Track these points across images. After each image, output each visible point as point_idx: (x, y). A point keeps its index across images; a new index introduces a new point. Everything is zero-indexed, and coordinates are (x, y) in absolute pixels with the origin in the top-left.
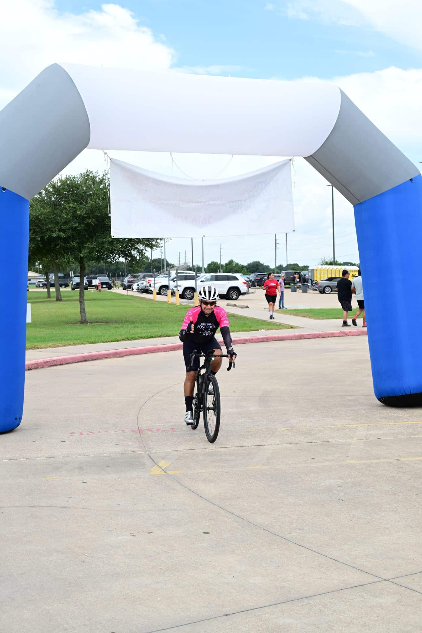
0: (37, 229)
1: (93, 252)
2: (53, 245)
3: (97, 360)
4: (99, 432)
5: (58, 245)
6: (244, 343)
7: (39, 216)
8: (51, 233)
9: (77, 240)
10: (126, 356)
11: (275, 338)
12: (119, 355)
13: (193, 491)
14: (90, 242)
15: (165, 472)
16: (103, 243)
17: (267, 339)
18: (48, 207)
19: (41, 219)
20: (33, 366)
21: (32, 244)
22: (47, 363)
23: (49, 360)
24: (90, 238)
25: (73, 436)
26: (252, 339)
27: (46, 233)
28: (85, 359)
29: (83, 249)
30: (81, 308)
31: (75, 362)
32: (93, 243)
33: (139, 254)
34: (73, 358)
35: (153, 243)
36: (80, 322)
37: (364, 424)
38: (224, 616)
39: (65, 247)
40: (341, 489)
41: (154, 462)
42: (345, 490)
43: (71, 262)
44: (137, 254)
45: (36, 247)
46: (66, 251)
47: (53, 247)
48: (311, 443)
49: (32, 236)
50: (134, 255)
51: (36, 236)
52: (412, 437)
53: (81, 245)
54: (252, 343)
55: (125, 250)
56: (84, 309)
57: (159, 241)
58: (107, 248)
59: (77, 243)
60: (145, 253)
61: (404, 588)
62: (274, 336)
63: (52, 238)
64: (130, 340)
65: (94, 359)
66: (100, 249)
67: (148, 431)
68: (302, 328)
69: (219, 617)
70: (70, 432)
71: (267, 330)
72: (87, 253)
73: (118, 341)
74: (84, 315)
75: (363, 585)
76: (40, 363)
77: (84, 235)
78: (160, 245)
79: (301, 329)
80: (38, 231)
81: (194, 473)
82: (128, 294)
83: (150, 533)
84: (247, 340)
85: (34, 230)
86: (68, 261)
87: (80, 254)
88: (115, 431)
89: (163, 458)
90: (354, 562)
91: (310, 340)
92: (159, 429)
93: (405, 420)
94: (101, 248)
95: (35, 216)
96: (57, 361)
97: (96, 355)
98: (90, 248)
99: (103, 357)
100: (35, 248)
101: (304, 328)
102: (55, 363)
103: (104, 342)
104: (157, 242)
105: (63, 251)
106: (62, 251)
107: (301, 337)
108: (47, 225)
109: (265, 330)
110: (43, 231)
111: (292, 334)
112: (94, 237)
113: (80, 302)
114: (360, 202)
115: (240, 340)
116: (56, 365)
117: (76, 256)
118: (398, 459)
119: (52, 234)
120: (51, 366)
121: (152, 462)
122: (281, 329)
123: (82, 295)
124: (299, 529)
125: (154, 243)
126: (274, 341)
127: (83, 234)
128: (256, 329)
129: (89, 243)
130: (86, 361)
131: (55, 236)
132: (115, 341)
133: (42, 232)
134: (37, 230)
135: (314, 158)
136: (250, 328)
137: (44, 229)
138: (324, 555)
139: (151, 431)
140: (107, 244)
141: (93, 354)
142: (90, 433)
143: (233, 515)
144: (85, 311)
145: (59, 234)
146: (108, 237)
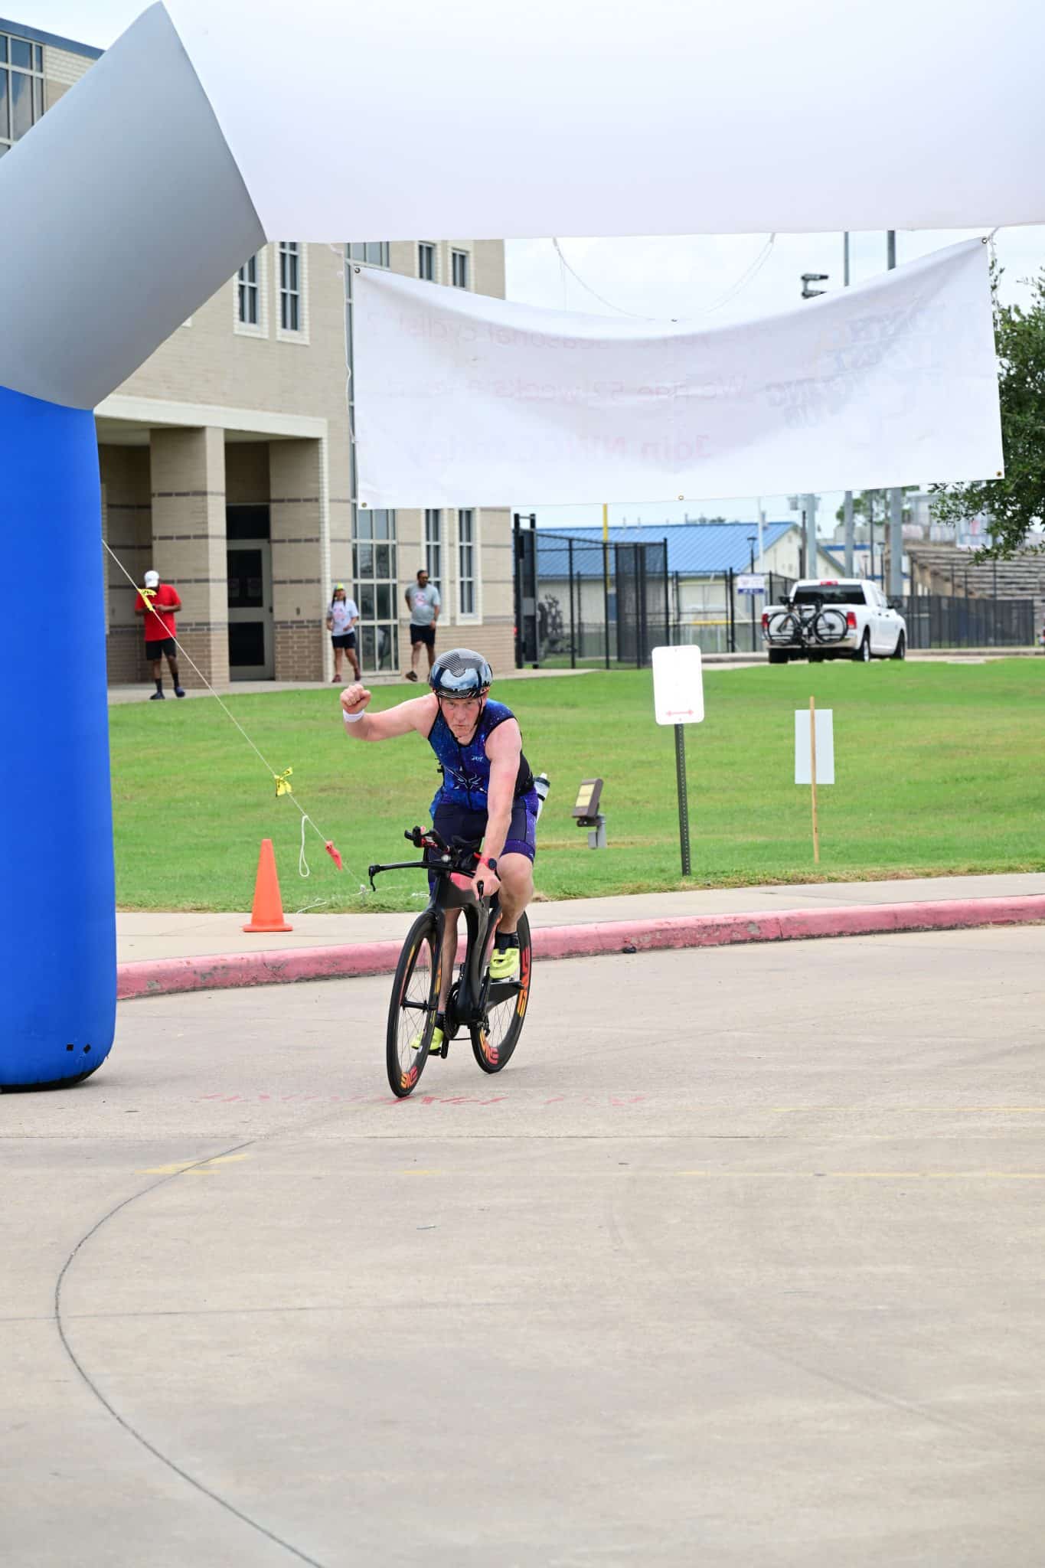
3: (963, 929)
20: (648, 938)
22: (717, 930)
23: (731, 918)
31: (853, 934)
34: (843, 918)
65: (945, 925)
76: (683, 929)
97: (957, 912)
99: (989, 919)
102: (755, 932)
120: (733, 942)
130: (906, 930)
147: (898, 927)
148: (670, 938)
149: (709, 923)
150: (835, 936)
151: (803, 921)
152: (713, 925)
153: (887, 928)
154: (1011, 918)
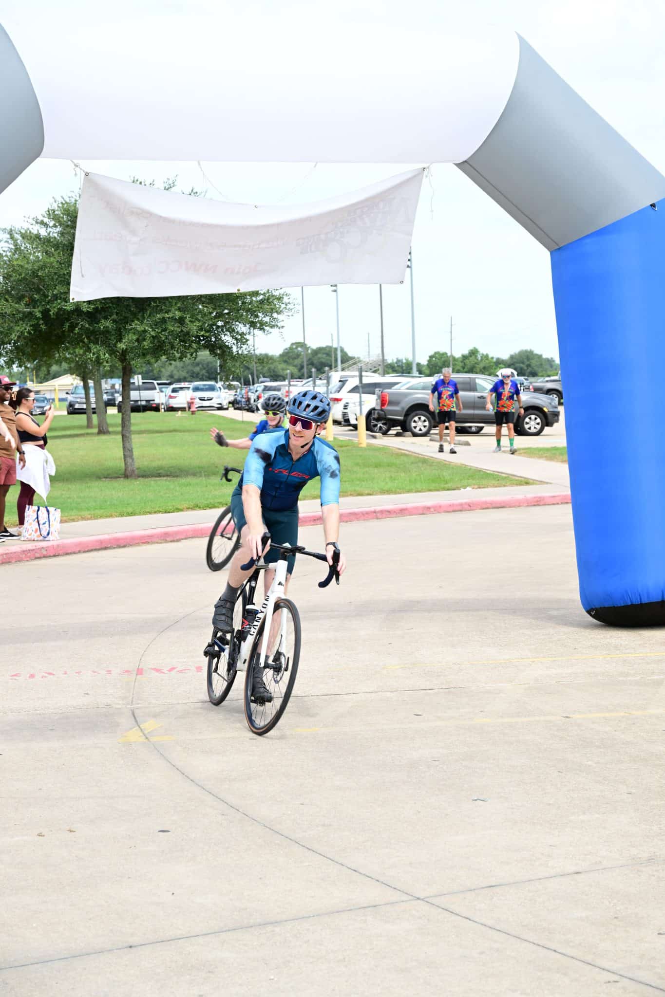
0: (35, 296)
1: (144, 340)
2: (67, 327)
3: (128, 547)
4: (66, 673)
5: (76, 328)
6: (423, 514)
7: (39, 270)
8: (62, 302)
9: (114, 317)
10: (186, 539)
11: (486, 503)
12: (172, 539)
13: (178, 769)
14: (138, 319)
15: (147, 738)
16: (164, 321)
17: (470, 506)
18: (58, 251)
19: (43, 277)
21: (27, 325)
22: (29, 552)
23: (32, 546)
24: (139, 312)
25: (15, 679)
26: (440, 507)
27: (54, 304)
28: (104, 546)
29: (126, 332)
30: (124, 448)
31: (84, 552)
32: (146, 320)
33: (235, 342)
34: (80, 544)
35: (264, 319)
36: (123, 476)
37: (549, 657)
38: (126, 948)
39: (90, 329)
40: (437, 763)
41: (136, 721)
42: (441, 766)
43: (103, 359)
44: (233, 341)
45: (35, 330)
46: (92, 338)
47: (67, 330)
48: (433, 689)
49: (25, 310)
50: (227, 344)
51: (34, 310)
52: (620, 679)
53: (121, 326)
54: (439, 513)
55: (207, 334)
56: (131, 451)
57: (275, 315)
58: (173, 331)
59: (114, 321)
60: (247, 340)
61: (440, 910)
62: (484, 499)
63: (66, 311)
64: (203, 509)
65: (122, 545)
66: (157, 332)
67: (153, 672)
68: (547, 483)
69: (117, 949)
70: (12, 674)
71: (476, 489)
72: (134, 341)
73: (179, 510)
74: (131, 461)
75: (375, 906)
76: (15, 553)
77: (128, 305)
78: (279, 325)
79: (546, 485)
80: (38, 299)
81: (196, 740)
82: (245, 419)
83: (71, 831)
84: (429, 508)
85: (31, 297)
86: (96, 357)
87: (119, 343)
88: (95, 672)
89: (155, 716)
90: (384, 873)
91: (557, 506)
92: (177, 667)
93: (628, 651)
94: (159, 331)
95: (31, 270)
96: (47, 549)
97: (126, 539)
98: (137, 331)
99: (141, 541)
100: (33, 332)
101: (550, 483)
102: (45, 553)
103: (150, 513)
104: (271, 316)
105: (88, 338)
106: (84, 338)
107: (538, 502)
108: (55, 288)
109: (473, 488)
110: (47, 299)
111: (520, 497)
112: (147, 310)
113: (123, 436)
114: (557, 245)
115: (416, 508)
116: (45, 557)
117: (111, 347)
118: (568, 715)
119: (66, 304)
120: (37, 558)
121: (134, 722)
122: (504, 486)
123: (125, 423)
124: (324, 825)
125: (267, 319)
126: (483, 509)
127: (125, 303)
128: (454, 486)
129: (136, 322)
130: (106, 548)
131: (70, 308)
132: (173, 512)
133: (44, 302)
134: (35, 298)
135: (471, 166)
136: (445, 484)
137: (49, 296)
138: (340, 864)
139: (157, 670)
140: (172, 323)
141: (119, 535)
142: (47, 675)
143: (226, 805)
144: (132, 455)
145: (78, 305)
146: (173, 309)
147: (102, 547)
148: (9, 558)
149: (25, 549)
150: (77, 553)
151: (63, 546)
152: (27, 551)
153: (98, 548)
154: (149, 541)
